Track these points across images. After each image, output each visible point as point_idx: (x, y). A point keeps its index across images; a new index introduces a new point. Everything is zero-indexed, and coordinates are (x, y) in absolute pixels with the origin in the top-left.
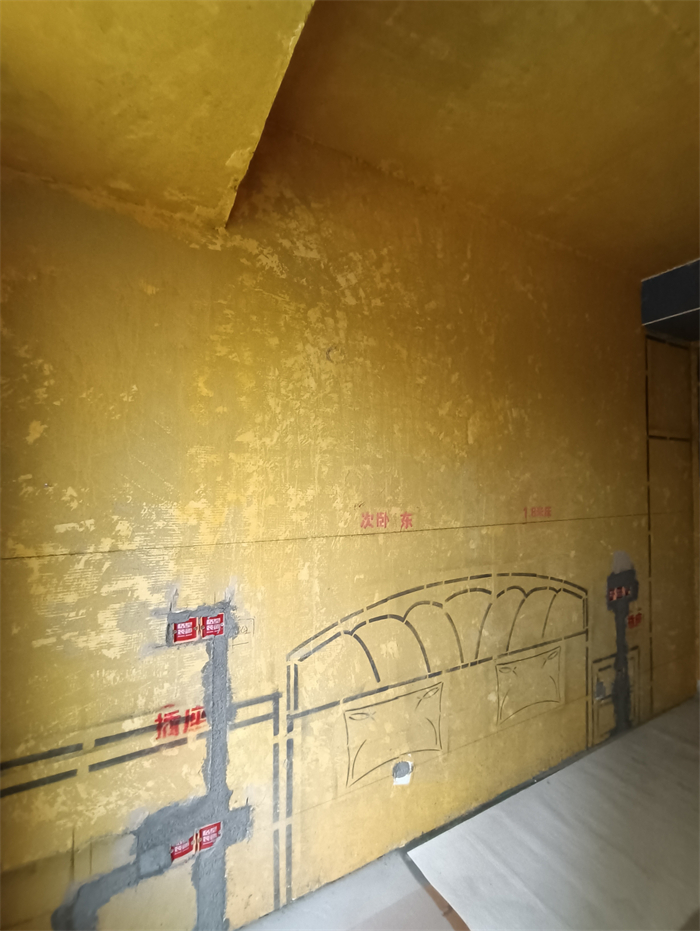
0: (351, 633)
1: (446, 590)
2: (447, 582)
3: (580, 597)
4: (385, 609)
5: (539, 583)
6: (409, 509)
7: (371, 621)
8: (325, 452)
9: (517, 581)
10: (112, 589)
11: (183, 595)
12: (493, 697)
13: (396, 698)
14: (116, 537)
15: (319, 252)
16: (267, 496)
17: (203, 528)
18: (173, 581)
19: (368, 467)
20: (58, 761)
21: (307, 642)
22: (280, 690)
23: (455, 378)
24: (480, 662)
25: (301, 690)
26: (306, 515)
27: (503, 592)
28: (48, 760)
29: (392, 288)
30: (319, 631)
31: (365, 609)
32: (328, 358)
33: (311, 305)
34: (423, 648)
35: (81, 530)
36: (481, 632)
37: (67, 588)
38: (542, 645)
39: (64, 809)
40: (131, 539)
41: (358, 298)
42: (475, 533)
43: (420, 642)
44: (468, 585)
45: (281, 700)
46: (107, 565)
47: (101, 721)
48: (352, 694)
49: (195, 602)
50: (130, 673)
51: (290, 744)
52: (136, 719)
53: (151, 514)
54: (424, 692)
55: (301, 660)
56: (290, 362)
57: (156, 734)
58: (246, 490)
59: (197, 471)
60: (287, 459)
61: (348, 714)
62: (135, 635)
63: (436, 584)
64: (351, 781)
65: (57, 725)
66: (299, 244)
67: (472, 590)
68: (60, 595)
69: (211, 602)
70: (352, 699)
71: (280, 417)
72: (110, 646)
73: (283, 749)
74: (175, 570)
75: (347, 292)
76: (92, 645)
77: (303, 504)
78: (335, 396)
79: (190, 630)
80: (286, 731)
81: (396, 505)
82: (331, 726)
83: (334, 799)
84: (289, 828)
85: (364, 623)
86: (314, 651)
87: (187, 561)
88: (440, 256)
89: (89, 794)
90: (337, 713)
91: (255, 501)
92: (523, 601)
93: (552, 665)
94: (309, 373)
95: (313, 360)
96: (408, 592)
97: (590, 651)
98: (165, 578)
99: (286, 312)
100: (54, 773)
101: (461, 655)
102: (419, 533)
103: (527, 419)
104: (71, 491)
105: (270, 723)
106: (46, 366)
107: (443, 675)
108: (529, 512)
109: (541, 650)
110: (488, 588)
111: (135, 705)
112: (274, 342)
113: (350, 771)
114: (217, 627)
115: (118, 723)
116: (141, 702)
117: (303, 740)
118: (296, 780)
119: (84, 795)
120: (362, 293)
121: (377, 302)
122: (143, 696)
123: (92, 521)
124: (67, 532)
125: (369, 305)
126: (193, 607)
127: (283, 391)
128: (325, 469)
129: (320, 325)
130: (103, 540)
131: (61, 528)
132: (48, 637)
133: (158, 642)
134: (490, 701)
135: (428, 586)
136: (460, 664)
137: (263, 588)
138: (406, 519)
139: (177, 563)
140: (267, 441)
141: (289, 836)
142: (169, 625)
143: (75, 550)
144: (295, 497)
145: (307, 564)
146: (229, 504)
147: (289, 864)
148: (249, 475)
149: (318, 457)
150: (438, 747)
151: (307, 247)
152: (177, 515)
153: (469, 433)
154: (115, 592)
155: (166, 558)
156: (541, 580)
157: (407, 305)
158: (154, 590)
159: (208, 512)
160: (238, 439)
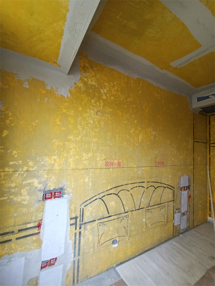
0: (101, 199)
1: (130, 186)
2: (131, 184)
3: (172, 190)
4: (111, 191)
5: (160, 185)
6: (120, 161)
7: (107, 195)
8: (95, 143)
9: (153, 184)
10: (26, 182)
11: (49, 185)
12: (144, 220)
13: (114, 219)
14: (29, 166)
15: (95, 83)
16: (76, 155)
17: (56, 165)
18: (46, 181)
19: (108, 148)
20: (6, 236)
21: (87, 201)
22: (78, 216)
23: (135, 121)
24: (141, 209)
25: (84, 216)
26: (88, 161)
27: (148, 187)
28: (3, 236)
29: (117, 94)
30: (91, 198)
31: (105, 191)
32: (97, 114)
33: (92, 99)
34: (123, 204)
35: (18, 164)
36: (141, 200)
37: (12, 182)
38: (160, 204)
39: (7, 252)
40: (33, 167)
41: (107, 96)
42: (140, 168)
43: (122, 202)
44: (137, 185)
45: (78, 219)
46: (25, 175)
47: (20, 224)
48: (100, 218)
49: (52, 187)
50: (31, 209)
51: (80, 233)
52: (31, 224)
53: (40, 160)
54: (123, 218)
55: (85, 206)
56: (85, 115)
57: (38, 229)
58: (70, 153)
59: (55, 147)
60: (83, 144)
61: (99, 224)
62: (33, 197)
63: (128, 184)
64: (99, 245)
65: (6, 225)
66: (90, 80)
67: (139, 187)
68: (10, 184)
69: (57, 188)
70: (100, 219)
71: (81, 131)
72: (24, 200)
73: (78, 234)
74: (46, 177)
75: (104, 95)
76: (19, 200)
77: (87, 158)
78: (98, 126)
79: (50, 196)
80: (79, 229)
81: (116, 160)
82: (93, 227)
83: (93, 251)
84: (79, 260)
85: (105, 196)
86: (89, 204)
87: (50, 175)
88: (132, 85)
89: (15, 247)
90: (95, 224)
91: (72, 157)
92: (154, 190)
93: (163, 210)
94: (91, 119)
95: (92, 115)
96: (119, 186)
97: (175, 207)
98: (43, 180)
99: (85, 100)
100: (4, 240)
101: (135, 207)
102: (123, 168)
103: (157, 135)
104: (15, 152)
105: (74, 226)
106: (10, 113)
107: (129, 212)
108: (157, 163)
109: (160, 206)
110: (144, 186)
111: (32, 219)
112: (81, 109)
113: (99, 242)
114: (59, 195)
115: (25, 225)
116: (33, 218)
117: (84, 232)
118: (82, 244)
119: (14, 248)
120: (108, 95)
121: (113, 98)
122: (34, 216)
123: (21, 161)
124: (13, 164)
125: (110, 99)
126: (52, 189)
127: (83, 124)
128: (94, 148)
129: (95, 104)
130: (24, 167)
131: (11, 163)
132: (5, 197)
133: (40, 199)
134: (143, 221)
135: (125, 185)
136: (134, 209)
137: (74, 184)
138: (119, 164)
139: (47, 175)
140: (77, 138)
141: (78, 262)
142: (43, 194)
143: (15, 170)
144: (85, 156)
145: (88, 177)
146: (64, 157)
147: (78, 271)
148: (71, 149)
149: (93, 144)
150: (127, 235)
151: (92, 81)
152: (48, 160)
153: (139, 138)
154: (27, 184)
155: (44, 173)
156: (160, 184)
157: (122, 100)
158: (39, 183)
159: (58, 160)
160: (68, 138)
